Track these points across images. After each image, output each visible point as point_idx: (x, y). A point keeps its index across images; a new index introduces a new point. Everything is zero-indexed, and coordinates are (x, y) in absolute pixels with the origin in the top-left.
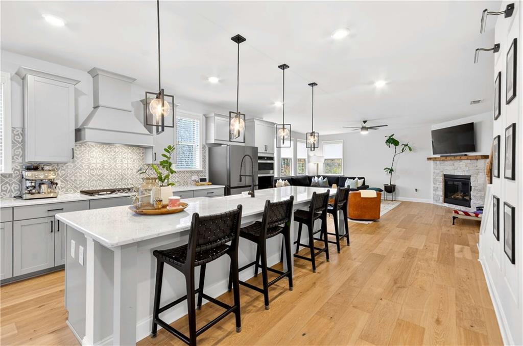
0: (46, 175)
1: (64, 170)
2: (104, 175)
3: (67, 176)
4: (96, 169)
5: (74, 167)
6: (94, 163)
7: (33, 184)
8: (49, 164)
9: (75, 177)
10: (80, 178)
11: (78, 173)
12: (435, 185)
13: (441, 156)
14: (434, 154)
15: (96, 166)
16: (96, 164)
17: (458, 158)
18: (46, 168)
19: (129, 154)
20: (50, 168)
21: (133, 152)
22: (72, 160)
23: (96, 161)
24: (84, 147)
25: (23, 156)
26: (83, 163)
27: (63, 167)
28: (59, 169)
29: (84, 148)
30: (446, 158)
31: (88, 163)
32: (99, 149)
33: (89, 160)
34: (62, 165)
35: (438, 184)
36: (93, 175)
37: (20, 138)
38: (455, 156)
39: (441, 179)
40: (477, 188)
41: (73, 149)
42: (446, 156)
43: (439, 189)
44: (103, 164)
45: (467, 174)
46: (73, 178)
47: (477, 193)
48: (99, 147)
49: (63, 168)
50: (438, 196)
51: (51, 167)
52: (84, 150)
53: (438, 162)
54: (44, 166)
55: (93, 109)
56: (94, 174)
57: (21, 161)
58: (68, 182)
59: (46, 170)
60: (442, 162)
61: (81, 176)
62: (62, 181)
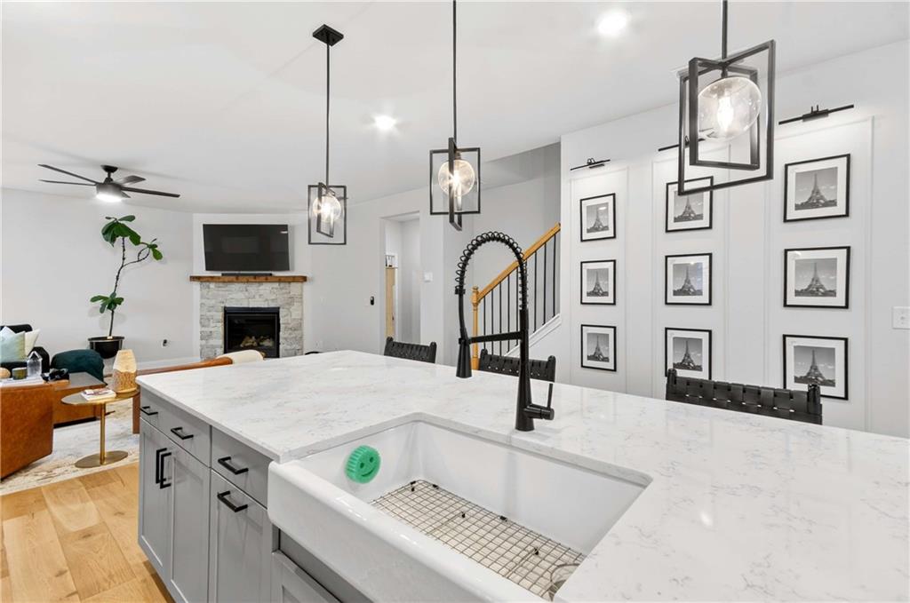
12: (203, 329)
13: (223, 275)
14: (207, 269)
17: (263, 278)
30: (237, 279)
35: (212, 325)
38: (255, 276)
39: (220, 315)
40: (290, 326)
42: (237, 275)
43: (214, 335)
45: (272, 305)
47: (290, 334)
50: (213, 347)
53: (212, 285)
60: (221, 285)
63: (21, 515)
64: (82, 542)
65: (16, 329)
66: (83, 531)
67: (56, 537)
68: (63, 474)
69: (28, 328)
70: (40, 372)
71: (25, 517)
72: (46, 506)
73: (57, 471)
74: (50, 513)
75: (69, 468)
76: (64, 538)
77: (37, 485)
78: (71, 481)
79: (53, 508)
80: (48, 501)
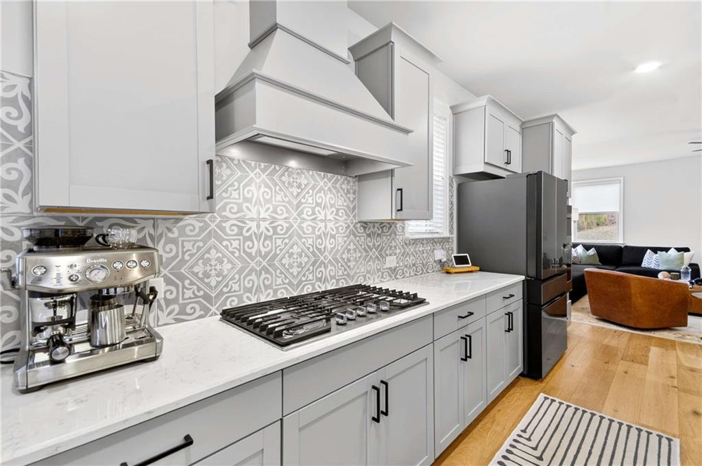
0: (118, 266)
1: (174, 241)
2: (276, 255)
3: (183, 261)
4: (258, 237)
5: (202, 229)
6: (252, 220)
7: (63, 313)
8: (128, 218)
9: (205, 264)
10: (218, 267)
11: (213, 251)
15: (258, 227)
16: (260, 220)
18: (119, 235)
19: (329, 195)
20: (132, 236)
21: (335, 188)
22: (205, 205)
23: (259, 213)
24: (228, 167)
25: (31, 188)
26: (227, 219)
27: (169, 230)
28: (161, 236)
29: (228, 172)
31: (237, 219)
32: (264, 176)
33: (240, 210)
34: (168, 223)
36: (249, 255)
37: (20, 116)
41: (210, 162)
44: (274, 220)
46: (199, 269)
48: (264, 171)
49: (170, 235)
51: (134, 232)
52: (229, 177)
54: (110, 227)
55: (249, 49)
56: (253, 251)
57: (27, 210)
58: (187, 282)
59: (116, 248)
61: (220, 261)
62: (168, 281)
63: (661, 347)
64: (689, 372)
65: (679, 250)
66: (692, 368)
67: (675, 363)
68: (691, 339)
69: (687, 250)
70: (689, 279)
71: (663, 349)
72: (675, 350)
73: (688, 337)
74: (676, 353)
75: (696, 339)
76: (680, 366)
77: (674, 339)
78: (694, 345)
79: (678, 351)
80: (677, 348)
